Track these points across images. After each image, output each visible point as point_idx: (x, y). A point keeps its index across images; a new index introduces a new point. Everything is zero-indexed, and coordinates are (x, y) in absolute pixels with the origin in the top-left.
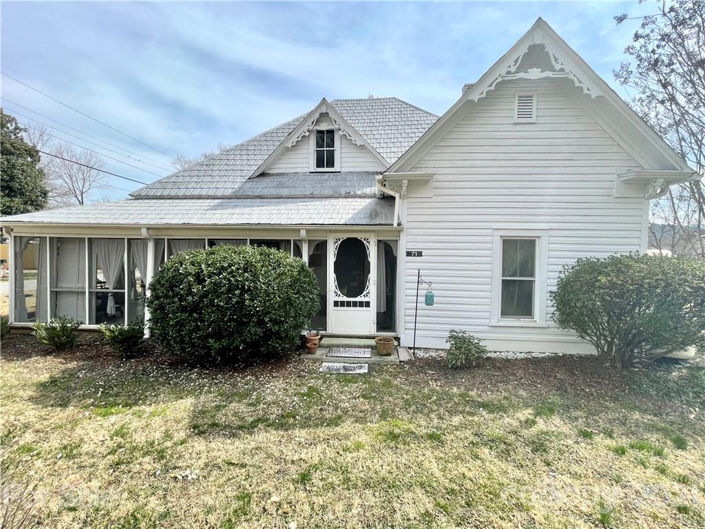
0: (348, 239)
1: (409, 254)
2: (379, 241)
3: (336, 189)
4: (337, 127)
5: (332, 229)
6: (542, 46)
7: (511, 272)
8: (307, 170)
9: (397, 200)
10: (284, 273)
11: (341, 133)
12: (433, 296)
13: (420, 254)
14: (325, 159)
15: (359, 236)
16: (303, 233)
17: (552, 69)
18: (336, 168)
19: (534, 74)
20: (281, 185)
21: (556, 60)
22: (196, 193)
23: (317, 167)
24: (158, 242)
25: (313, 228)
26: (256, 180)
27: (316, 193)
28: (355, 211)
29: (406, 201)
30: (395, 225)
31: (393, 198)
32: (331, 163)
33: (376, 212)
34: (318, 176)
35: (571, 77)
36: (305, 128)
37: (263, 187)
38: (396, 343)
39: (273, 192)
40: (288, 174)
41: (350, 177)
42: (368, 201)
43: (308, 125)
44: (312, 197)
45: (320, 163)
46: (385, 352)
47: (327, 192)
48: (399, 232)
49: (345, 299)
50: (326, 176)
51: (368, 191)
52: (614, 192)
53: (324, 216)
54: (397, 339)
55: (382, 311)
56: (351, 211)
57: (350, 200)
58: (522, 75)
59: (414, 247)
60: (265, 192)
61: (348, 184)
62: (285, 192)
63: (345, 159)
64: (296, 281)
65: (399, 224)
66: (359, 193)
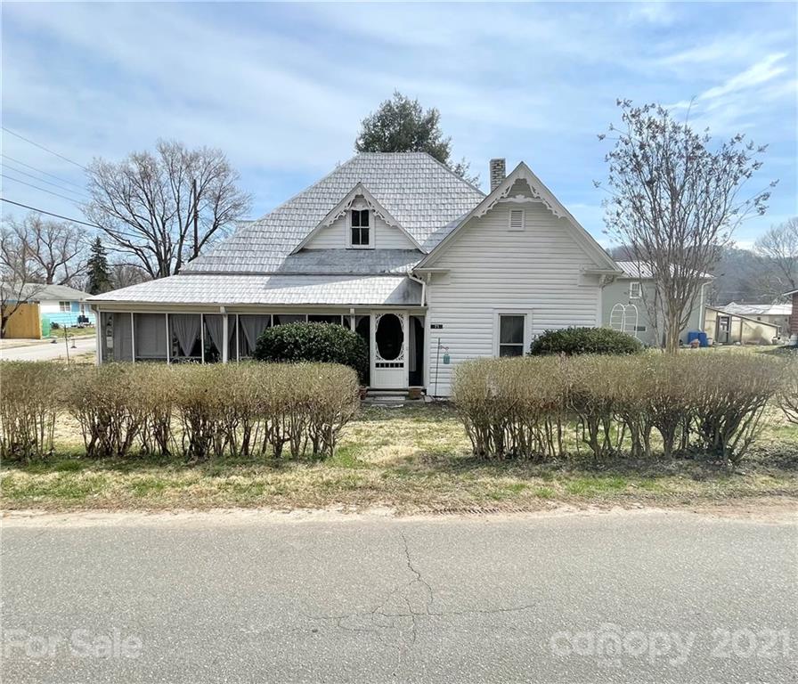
0: (387, 315)
1: (433, 327)
2: (410, 317)
3: (372, 267)
4: (371, 208)
5: (375, 308)
6: (525, 180)
7: (507, 340)
8: (343, 247)
9: (424, 286)
10: (348, 342)
11: (375, 214)
12: (448, 358)
13: (441, 327)
14: (360, 237)
15: (395, 313)
16: (352, 311)
17: (532, 196)
18: (371, 245)
19: (520, 199)
20: (321, 263)
21: (534, 190)
22: (244, 269)
23: (353, 243)
24: (231, 318)
25: (359, 308)
26: (296, 256)
27: (355, 271)
28: (391, 291)
29: (430, 287)
30: (422, 305)
31: (421, 285)
32: (366, 241)
33: (408, 292)
34: (355, 254)
35: (544, 202)
36: (342, 209)
37: (304, 264)
38: (422, 393)
39: (316, 269)
40: (325, 250)
41: (384, 255)
42: (401, 279)
43: (345, 206)
44: (351, 275)
45: (355, 240)
46: (415, 397)
47: (364, 270)
48: (425, 310)
49: (385, 361)
50: (361, 254)
51: (400, 269)
52: (578, 282)
53: (367, 296)
54: (425, 391)
55: (413, 370)
56: (387, 291)
57: (385, 278)
58: (511, 199)
59: (436, 321)
60: (308, 269)
61: (382, 262)
62: (327, 269)
63: (379, 237)
64: (356, 347)
65: (425, 305)
66: (392, 271)
